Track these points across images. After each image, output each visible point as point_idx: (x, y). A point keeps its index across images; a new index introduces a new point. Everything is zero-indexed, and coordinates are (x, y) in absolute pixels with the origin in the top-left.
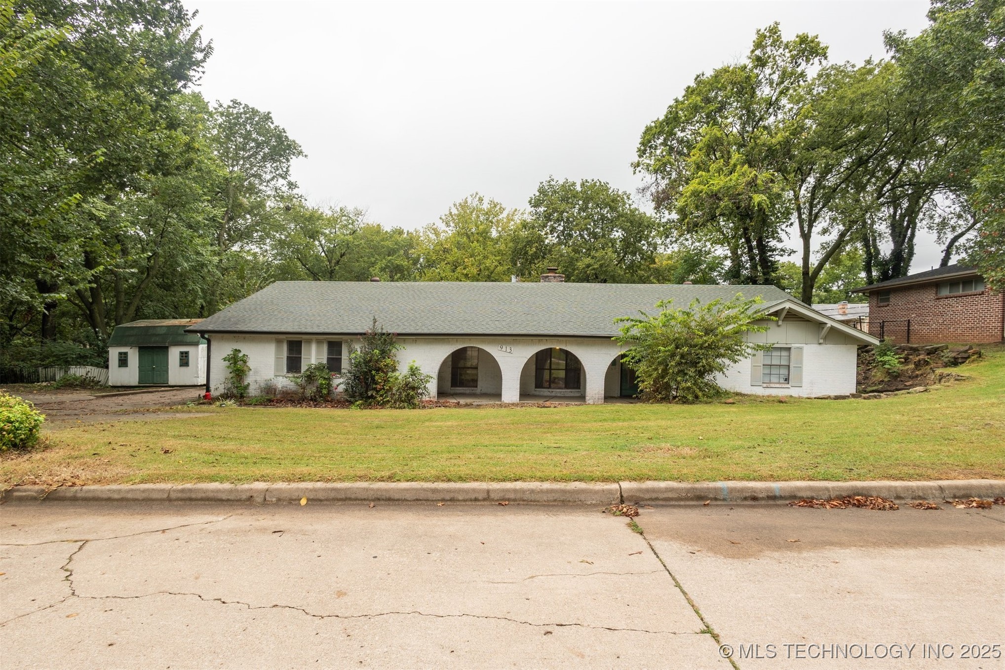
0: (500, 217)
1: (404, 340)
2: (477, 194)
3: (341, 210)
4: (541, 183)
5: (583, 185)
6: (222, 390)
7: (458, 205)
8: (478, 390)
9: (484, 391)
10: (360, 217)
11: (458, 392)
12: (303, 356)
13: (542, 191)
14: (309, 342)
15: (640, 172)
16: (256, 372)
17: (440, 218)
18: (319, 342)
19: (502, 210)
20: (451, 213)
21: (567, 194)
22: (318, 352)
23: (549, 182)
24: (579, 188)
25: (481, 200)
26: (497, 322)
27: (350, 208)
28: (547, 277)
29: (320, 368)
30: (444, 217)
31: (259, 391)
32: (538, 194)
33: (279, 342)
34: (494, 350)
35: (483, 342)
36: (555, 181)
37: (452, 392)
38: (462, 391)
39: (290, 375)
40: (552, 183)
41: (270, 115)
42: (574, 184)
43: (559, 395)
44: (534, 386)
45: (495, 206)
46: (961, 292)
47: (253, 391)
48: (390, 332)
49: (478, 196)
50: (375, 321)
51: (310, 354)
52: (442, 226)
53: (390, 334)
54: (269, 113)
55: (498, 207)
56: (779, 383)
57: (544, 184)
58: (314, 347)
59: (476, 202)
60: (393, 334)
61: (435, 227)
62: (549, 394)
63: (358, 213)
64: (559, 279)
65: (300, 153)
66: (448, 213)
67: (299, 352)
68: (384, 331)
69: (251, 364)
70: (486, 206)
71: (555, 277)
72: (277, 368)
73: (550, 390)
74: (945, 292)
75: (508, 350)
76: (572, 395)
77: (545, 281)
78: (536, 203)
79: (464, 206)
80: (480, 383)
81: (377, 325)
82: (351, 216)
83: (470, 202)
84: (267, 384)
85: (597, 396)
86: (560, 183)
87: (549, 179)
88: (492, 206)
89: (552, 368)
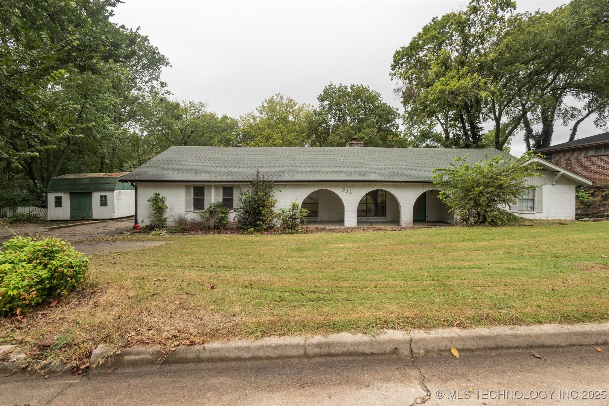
0: (294, 108)
1: (277, 185)
2: (280, 94)
4: (325, 87)
5: (351, 88)
6: (147, 222)
7: (267, 100)
8: (319, 219)
9: (323, 219)
10: (203, 108)
12: (205, 198)
13: (325, 91)
14: (210, 187)
15: (396, 79)
16: (171, 209)
17: (256, 109)
18: (217, 187)
19: (295, 104)
20: (263, 106)
21: (342, 92)
22: (216, 195)
23: (330, 86)
24: (349, 90)
25: (282, 98)
27: (196, 102)
28: (352, 144)
29: (218, 205)
30: (259, 108)
31: (174, 222)
32: (323, 93)
33: (187, 187)
34: (339, 192)
35: (332, 186)
36: (334, 85)
39: (197, 211)
40: (332, 87)
41: (148, 38)
42: (346, 87)
43: (373, 220)
45: (291, 102)
46: (603, 153)
47: (169, 223)
48: (268, 180)
49: (280, 95)
50: (258, 172)
51: (211, 196)
52: (257, 114)
53: (269, 181)
54: (147, 37)
55: (293, 102)
56: (528, 211)
57: (327, 87)
58: (213, 191)
59: (279, 99)
60: (272, 181)
61: (253, 114)
62: (366, 220)
63: (202, 105)
64: (360, 145)
65: (167, 64)
66: (261, 105)
67: (203, 195)
68: (265, 179)
69: (167, 203)
70: (285, 101)
71: (357, 144)
72: (187, 207)
73: (367, 218)
74: (592, 153)
75: (349, 192)
76: (381, 220)
77: (351, 146)
78: (322, 99)
79: (271, 101)
80: (320, 214)
81: (260, 175)
82: (197, 107)
83: (275, 99)
84: (179, 218)
85: (408, 221)
86: (337, 86)
87: (330, 84)
88: (289, 101)
89: (368, 203)
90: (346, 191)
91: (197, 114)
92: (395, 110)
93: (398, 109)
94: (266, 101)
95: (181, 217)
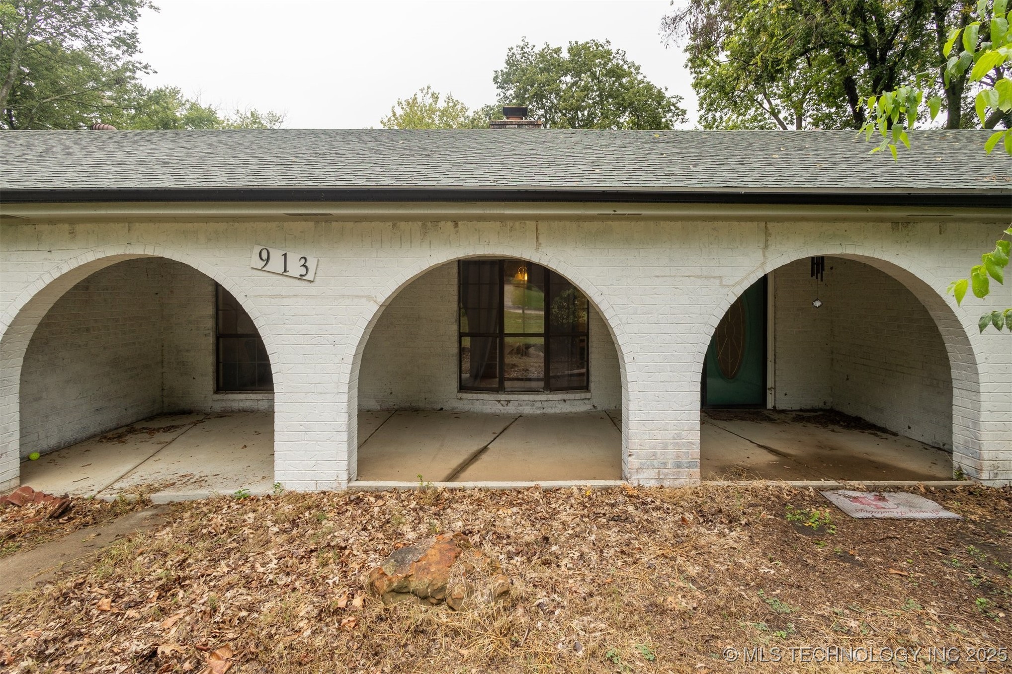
0: (462, 120)
2: (429, 88)
3: (251, 116)
4: (511, 49)
5: (571, 50)
7: (403, 102)
10: (276, 123)
13: (511, 62)
17: (381, 121)
19: (464, 110)
20: (394, 115)
21: (550, 63)
23: (522, 48)
24: (565, 55)
25: (435, 97)
30: (385, 120)
32: (505, 67)
36: (530, 46)
40: (526, 50)
42: (558, 51)
43: (527, 410)
44: (455, 384)
45: (455, 105)
49: (430, 91)
55: (459, 107)
57: (514, 51)
59: (429, 101)
62: (497, 408)
66: (390, 114)
70: (441, 104)
73: (503, 397)
75: (295, 269)
76: (566, 408)
79: (412, 104)
82: (262, 122)
83: (419, 100)
85: (671, 452)
86: (537, 50)
87: (521, 44)
88: (451, 104)
89: (506, 331)
92: (674, 100)
93: (681, 98)
94: (399, 103)
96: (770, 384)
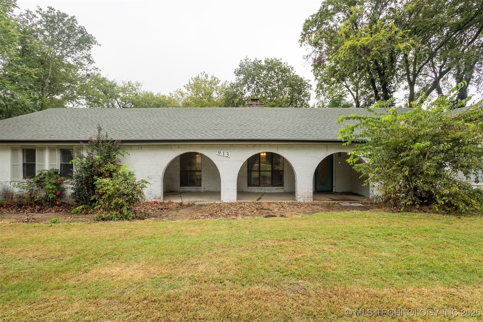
0: (218, 85)
1: (131, 147)
2: (204, 72)
3: (129, 83)
4: (241, 60)
5: (265, 61)
7: (194, 79)
8: (202, 189)
9: (207, 189)
11: (186, 190)
12: (37, 163)
13: (241, 65)
14: (42, 149)
15: (304, 45)
17: (184, 86)
18: (52, 150)
19: (219, 81)
20: (190, 83)
21: (257, 67)
22: (51, 159)
23: (246, 60)
24: (263, 63)
25: (206, 76)
26: (215, 131)
27: (133, 82)
28: (252, 105)
29: (52, 173)
30: (186, 86)
32: (239, 67)
33: (14, 150)
34: (212, 155)
35: (203, 148)
36: (249, 59)
37: (181, 190)
38: (189, 190)
39: (26, 180)
40: (248, 61)
41: (75, 18)
42: (260, 61)
43: (267, 191)
44: (247, 184)
45: (215, 79)
48: (114, 139)
49: (205, 74)
50: (100, 129)
51: (43, 160)
52: (185, 91)
53: (114, 141)
54: (74, 17)
55: (216, 80)
57: (243, 61)
58: (47, 154)
59: (204, 77)
60: (118, 141)
61: (181, 91)
62: (259, 191)
63: (138, 85)
65: (96, 42)
66: (188, 83)
67: (33, 158)
68: (109, 139)
70: (209, 79)
71: (257, 105)
72: (14, 174)
73: (260, 188)
75: (226, 155)
76: (278, 191)
77: (250, 108)
78: (238, 73)
79: (197, 79)
80: (203, 183)
81: (102, 132)
82: (134, 86)
83: (200, 77)
84: (4, 189)
85: (306, 195)
86: (252, 61)
87: (246, 58)
88: (213, 79)
89: (261, 170)
90: (222, 154)
91: (134, 92)
92: (307, 82)
93: (310, 81)
94: (192, 79)
95: (6, 189)
96: (334, 185)
